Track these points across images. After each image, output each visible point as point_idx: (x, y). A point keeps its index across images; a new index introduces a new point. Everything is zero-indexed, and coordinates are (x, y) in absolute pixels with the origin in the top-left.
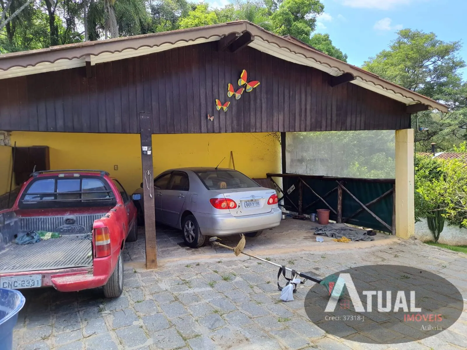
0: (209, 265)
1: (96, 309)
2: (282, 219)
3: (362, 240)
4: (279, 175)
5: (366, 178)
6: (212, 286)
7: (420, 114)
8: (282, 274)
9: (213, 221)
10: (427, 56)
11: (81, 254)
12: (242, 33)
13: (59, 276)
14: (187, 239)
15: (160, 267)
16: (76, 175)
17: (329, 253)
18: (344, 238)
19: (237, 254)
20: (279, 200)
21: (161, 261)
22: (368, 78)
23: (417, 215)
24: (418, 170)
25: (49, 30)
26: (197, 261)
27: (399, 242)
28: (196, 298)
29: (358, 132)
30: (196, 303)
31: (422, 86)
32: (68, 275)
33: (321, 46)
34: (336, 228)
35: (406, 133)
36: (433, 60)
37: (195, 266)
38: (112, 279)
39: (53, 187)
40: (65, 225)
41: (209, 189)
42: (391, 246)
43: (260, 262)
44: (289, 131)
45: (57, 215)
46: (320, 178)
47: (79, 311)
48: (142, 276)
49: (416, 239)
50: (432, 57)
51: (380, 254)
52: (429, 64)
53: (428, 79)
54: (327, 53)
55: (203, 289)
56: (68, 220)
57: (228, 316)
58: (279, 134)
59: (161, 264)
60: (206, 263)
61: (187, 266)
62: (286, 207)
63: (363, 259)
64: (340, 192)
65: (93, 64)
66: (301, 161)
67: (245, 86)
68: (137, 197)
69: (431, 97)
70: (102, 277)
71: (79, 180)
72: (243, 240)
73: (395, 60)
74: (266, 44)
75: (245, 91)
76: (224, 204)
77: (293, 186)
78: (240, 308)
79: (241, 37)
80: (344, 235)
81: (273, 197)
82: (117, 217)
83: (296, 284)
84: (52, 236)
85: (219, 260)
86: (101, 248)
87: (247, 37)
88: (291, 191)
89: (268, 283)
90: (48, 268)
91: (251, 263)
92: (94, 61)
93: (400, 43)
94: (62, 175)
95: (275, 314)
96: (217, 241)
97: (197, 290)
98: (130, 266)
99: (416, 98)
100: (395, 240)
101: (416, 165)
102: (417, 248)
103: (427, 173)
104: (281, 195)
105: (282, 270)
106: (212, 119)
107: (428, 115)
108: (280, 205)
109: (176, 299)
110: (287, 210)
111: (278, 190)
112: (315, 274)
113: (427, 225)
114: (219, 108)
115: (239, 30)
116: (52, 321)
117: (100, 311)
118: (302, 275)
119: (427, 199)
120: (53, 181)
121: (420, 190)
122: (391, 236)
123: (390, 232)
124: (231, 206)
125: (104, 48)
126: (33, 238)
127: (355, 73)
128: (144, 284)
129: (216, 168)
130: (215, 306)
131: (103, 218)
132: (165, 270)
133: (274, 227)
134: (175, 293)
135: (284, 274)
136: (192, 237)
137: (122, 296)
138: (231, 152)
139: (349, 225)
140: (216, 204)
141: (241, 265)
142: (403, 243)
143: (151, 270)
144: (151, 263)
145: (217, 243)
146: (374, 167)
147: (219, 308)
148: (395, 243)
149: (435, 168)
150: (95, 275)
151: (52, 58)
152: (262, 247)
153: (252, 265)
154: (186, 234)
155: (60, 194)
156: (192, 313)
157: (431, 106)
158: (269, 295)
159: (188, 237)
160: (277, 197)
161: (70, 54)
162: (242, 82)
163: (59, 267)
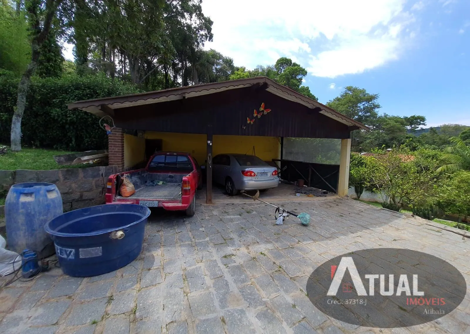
0: (239, 205)
1: (182, 220)
2: (279, 184)
3: (320, 196)
4: (279, 160)
5: (324, 164)
6: (240, 215)
7: (355, 131)
8: (277, 211)
9: (243, 183)
10: (360, 101)
11: (176, 193)
12: (263, 83)
13: (166, 203)
14: (228, 191)
15: (213, 203)
16: (175, 154)
17: (303, 202)
18: (311, 195)
19: (254, 200)
20: (278, 174)
21: (214, 201)
22: (329, 111)
23: (350, 184)
24: (352, 161)
25: (165, 81)
26: (233, 202)
27: (339, 198)
28: (231, 220)
29: (322, 139)
30: (231, 223)
31: (356, 117)
32: (170, 202)
33: (305, 93)
34: (307, 189)
35: (347, 141)
36: (363, 103)
37: (231, 204)
38: (190, 207)
39: (164, 159)
40: (169, 179)
41: (241, 165)
42: (335, 200)
43: (266, 205)
44: (285, 137)
45: (164, 173)
46: (301, 163)
47: (174, 221)
48: (204, 207)
49: (348, 197)
50: (363, 102)
51: (329, 204)
52: (361, 106)
53: (360, 114)
54: (307, 97)
55: (236, 217)
56: (170, 176)
57: (248, 231)
58: (280, 138)
59: (214, 202)
60: (237, 204)
61: (227, 204)
62: (282, 177)
63: (320, 206)
64: (310, 170)
65: (186, 98)
66: (291, 153)
67: (263, 111)
68: (203, 167)
69: (361, 123)
70: (186, 205)
71: (176, 157)
72: (258, 193)
73: (343, 102)
74: (275, 90)
75: (263, 113)
76: (249, 174)
77: (286, 166)
78: (254, 227)
79: (262, 85)
80: (311, 193)
81: (275, 171)
82: (194, 176)
83: (284, 217)
84: (163, 183)
85: (245, 203)
86: (186, 190)
87: (266, 85)
88: (285, 169)
89: (270, 215)
90: (161, 198)
91: (261, 205)
92: (187, 96)
93: (346, 93)
94: (168, 154)
95: (273, 231)
96: (244, 192)
97: (232, 217)
98: (198, 202)
99: (353, 123)
100: (338, 197)
101: (351, 158)
102: (349, 201)
103: (357, 163)
104: (279, 171)
105: (278, 209)
106: (244, 128)
107: (359, 132)
108: (278, 176)
109: (221, 220)
110: (282, 179)
111: (278, 168)
112: (295, 212)
113: (354, 190)
114: (249, 122)
115: (262, 82)
116: (162, 223)
117: (184, 221)
118: (288, 212)
119: (355, 176)
120: (164, 156)
121: (352, 172)
122: (335, 195)
123: (335, 193)
124: (252, 175)
125: (192, 90)
126: (154, 183)
127: (322, 108)
128: (205, 211)
129: (245, 155)
130: (242, 225)
131: (187, 176)
132: (216, 205)
133: (275, 187)
134: (221, 217)
135: (279, 211)
136: (230, 190)
137: (194, 216)
138: (254, 147)
139: (314, 188)
140: (245, 173)
141: (256, 206)
142: (342, 199)
143: (209, 204)
144: (209, 201)
145: (244, 194)
146: (329, 158)
147: (244, 226)
148: (337, 198)
149: (361, 160)
150: (183, 204)
151: (167, 95)
152: (268, 198)
153: (262, 206)
154: (227, 188)
155: (167, 163)
156: (229, 227)
157: (361, 127)
158: (270, 221)
159: (228, 190)
160: (277, 172)
161: (176, 93)
162: (262, 109)
163: (166, 198)
